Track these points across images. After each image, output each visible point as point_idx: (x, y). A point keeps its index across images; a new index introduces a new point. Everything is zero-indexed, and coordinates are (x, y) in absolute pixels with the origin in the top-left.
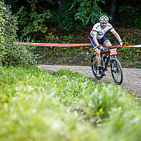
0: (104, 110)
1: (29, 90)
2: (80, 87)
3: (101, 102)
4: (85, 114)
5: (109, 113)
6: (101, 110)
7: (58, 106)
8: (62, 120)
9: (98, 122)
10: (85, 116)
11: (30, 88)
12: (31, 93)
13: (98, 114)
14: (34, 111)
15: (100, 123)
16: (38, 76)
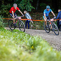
0: (34, 47)
1: (1, 37)
2: (23, 37)
3: (32, 43)
4: (25, 48)
5: (36, 48)
6: (33, 47)
7: (14, 44)
8: (16, 50)
9: (31, 52)
10: (25, 49)
11: (2, 37)
12: (2, 39)
13: (31, 48)
14: (4, 46)
15: (32, 52)
16: (5, 32)
